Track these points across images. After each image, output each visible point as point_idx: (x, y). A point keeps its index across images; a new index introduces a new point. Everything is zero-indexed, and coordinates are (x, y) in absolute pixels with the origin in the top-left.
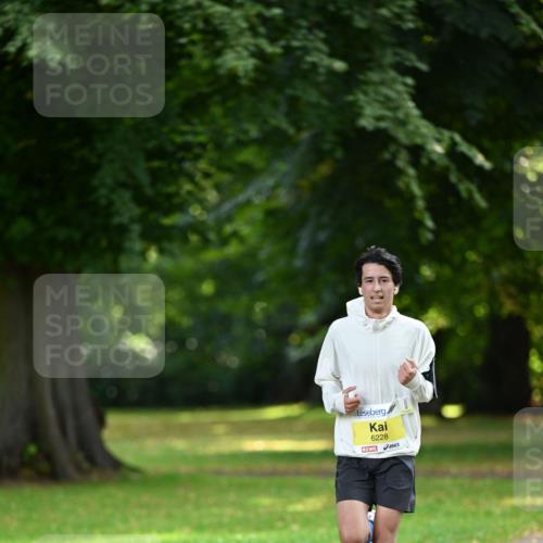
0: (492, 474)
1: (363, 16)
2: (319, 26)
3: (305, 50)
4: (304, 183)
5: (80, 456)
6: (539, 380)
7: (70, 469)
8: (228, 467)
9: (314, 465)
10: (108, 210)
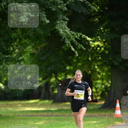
1: (54, 8)
8: (21, 114)
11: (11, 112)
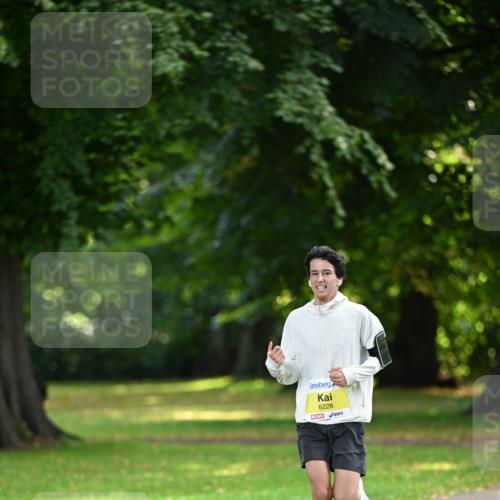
0: (403, 441)
1: (284, 20)
2: (242, 29)
3: (228, 51)
4: (229, 174)
5: (24, 425)
6: (445, 355)
7: (14, 437)
8: (159, 435)
9: (239, 433)
10: (49, 199)
11: (118, 426)
